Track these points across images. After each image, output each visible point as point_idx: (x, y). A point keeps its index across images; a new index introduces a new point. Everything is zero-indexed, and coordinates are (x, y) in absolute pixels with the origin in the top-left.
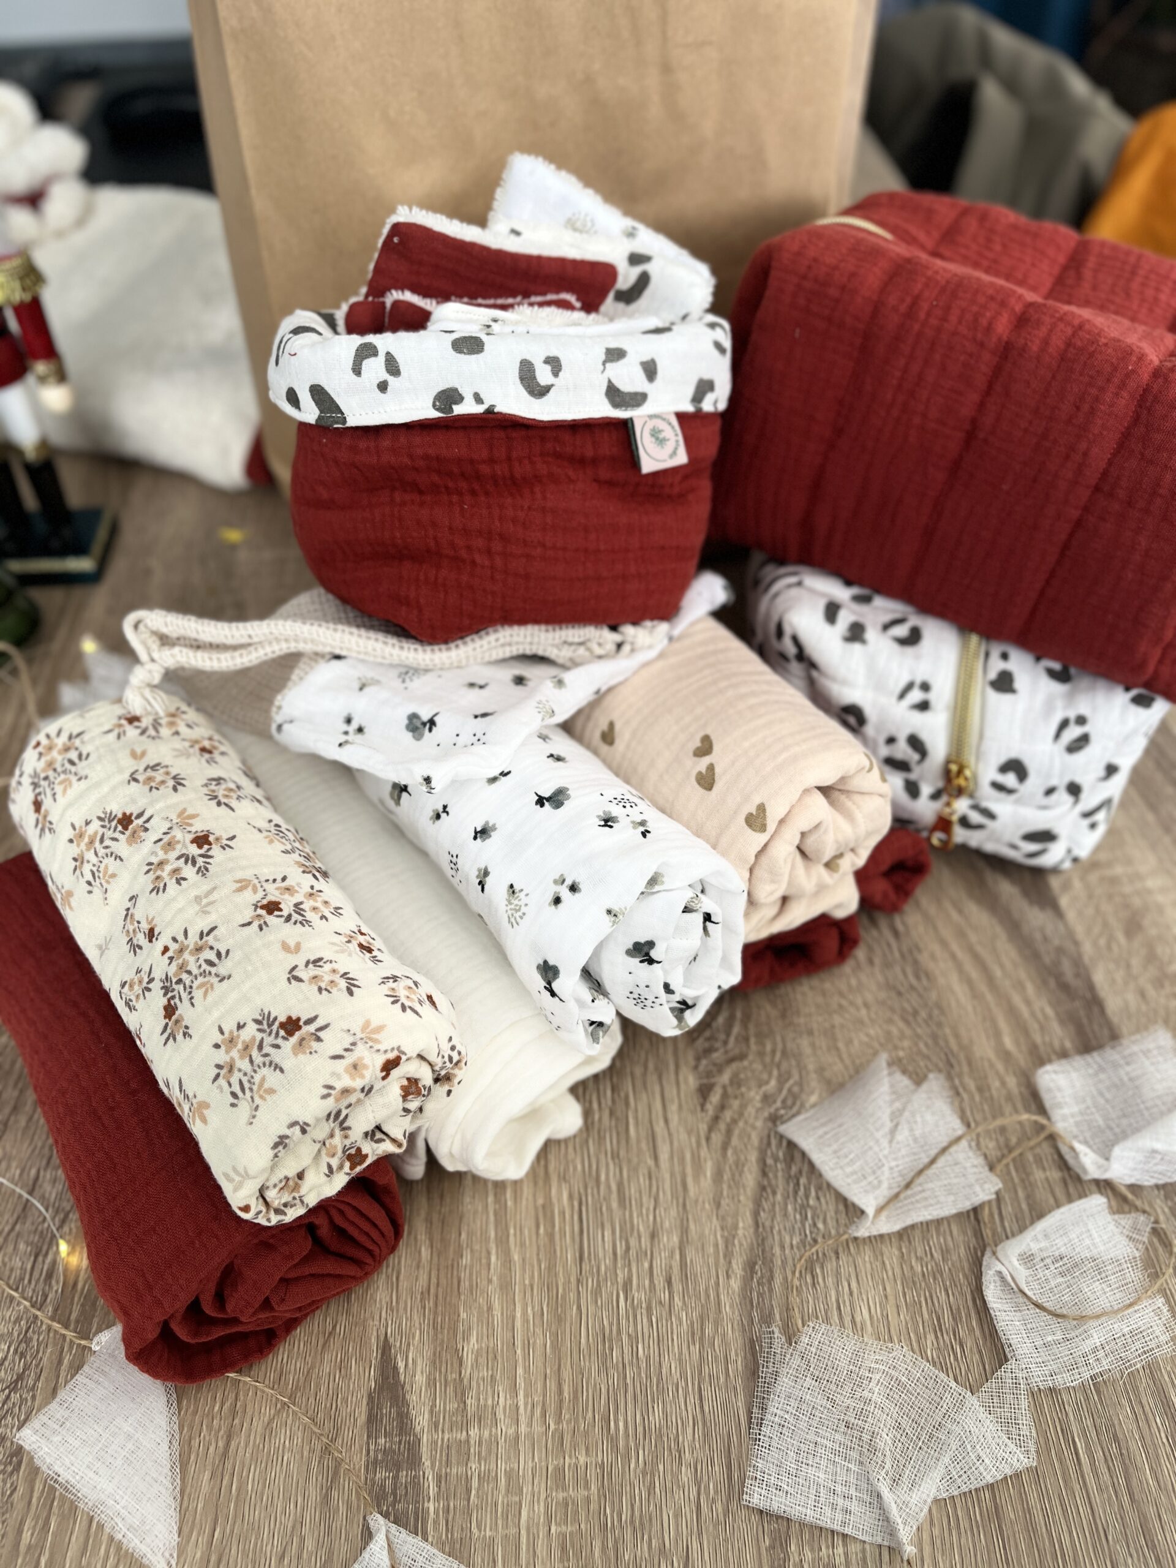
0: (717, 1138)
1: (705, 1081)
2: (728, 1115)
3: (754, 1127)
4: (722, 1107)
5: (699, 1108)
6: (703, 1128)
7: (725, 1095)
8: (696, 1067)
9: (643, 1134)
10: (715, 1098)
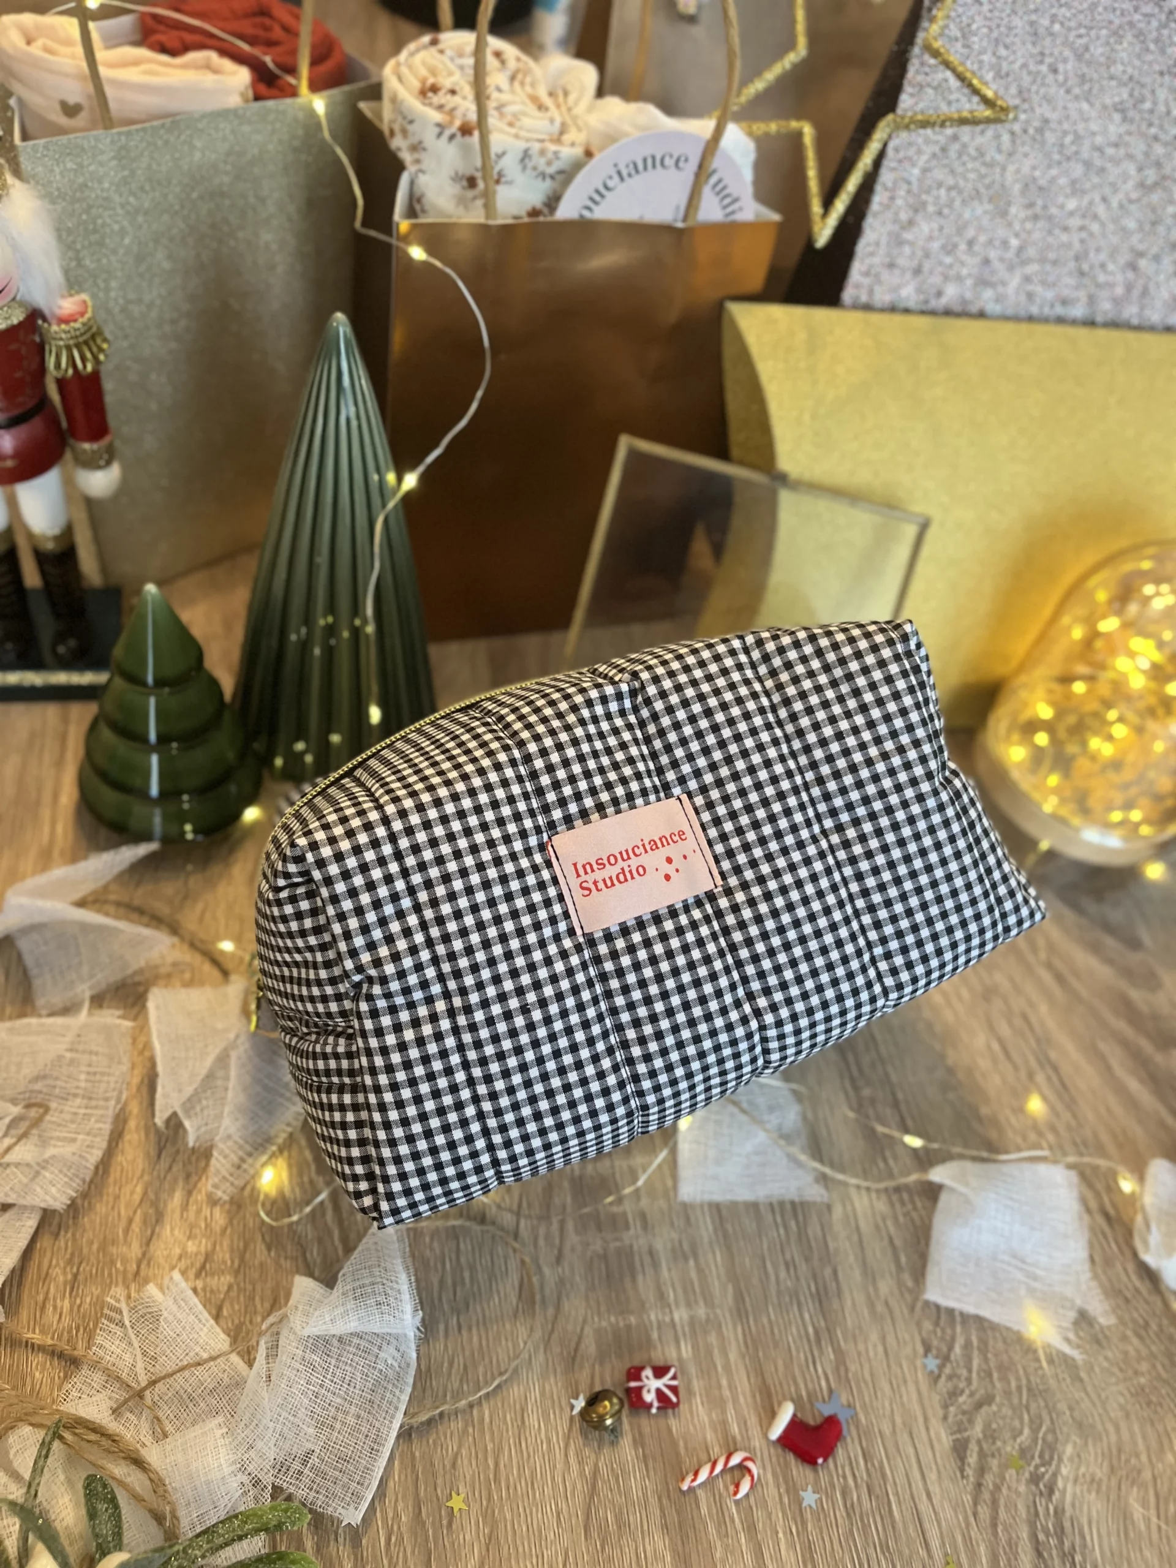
0: (984, 1511)
1: (958, 1436)
2: (989, 1480)
3: (1018, 1494)
4: (982, 1470)
5: (959, 1474)
6: (968, 1499)
7: (982, 1454)
8: (945, 1418)
9: (908, 1515)
10: (972, 1459)
